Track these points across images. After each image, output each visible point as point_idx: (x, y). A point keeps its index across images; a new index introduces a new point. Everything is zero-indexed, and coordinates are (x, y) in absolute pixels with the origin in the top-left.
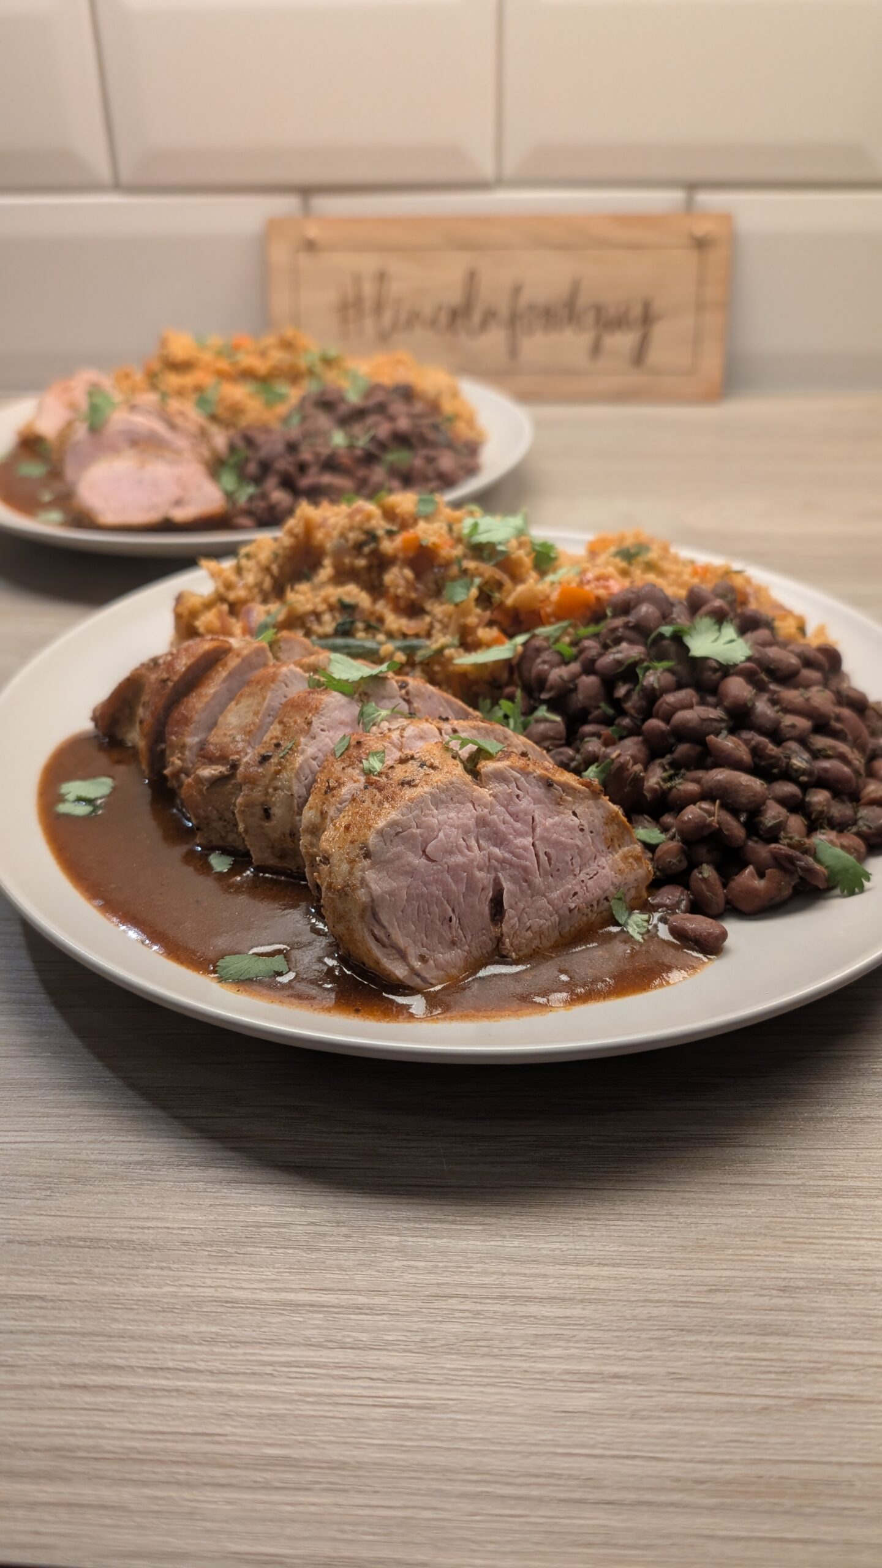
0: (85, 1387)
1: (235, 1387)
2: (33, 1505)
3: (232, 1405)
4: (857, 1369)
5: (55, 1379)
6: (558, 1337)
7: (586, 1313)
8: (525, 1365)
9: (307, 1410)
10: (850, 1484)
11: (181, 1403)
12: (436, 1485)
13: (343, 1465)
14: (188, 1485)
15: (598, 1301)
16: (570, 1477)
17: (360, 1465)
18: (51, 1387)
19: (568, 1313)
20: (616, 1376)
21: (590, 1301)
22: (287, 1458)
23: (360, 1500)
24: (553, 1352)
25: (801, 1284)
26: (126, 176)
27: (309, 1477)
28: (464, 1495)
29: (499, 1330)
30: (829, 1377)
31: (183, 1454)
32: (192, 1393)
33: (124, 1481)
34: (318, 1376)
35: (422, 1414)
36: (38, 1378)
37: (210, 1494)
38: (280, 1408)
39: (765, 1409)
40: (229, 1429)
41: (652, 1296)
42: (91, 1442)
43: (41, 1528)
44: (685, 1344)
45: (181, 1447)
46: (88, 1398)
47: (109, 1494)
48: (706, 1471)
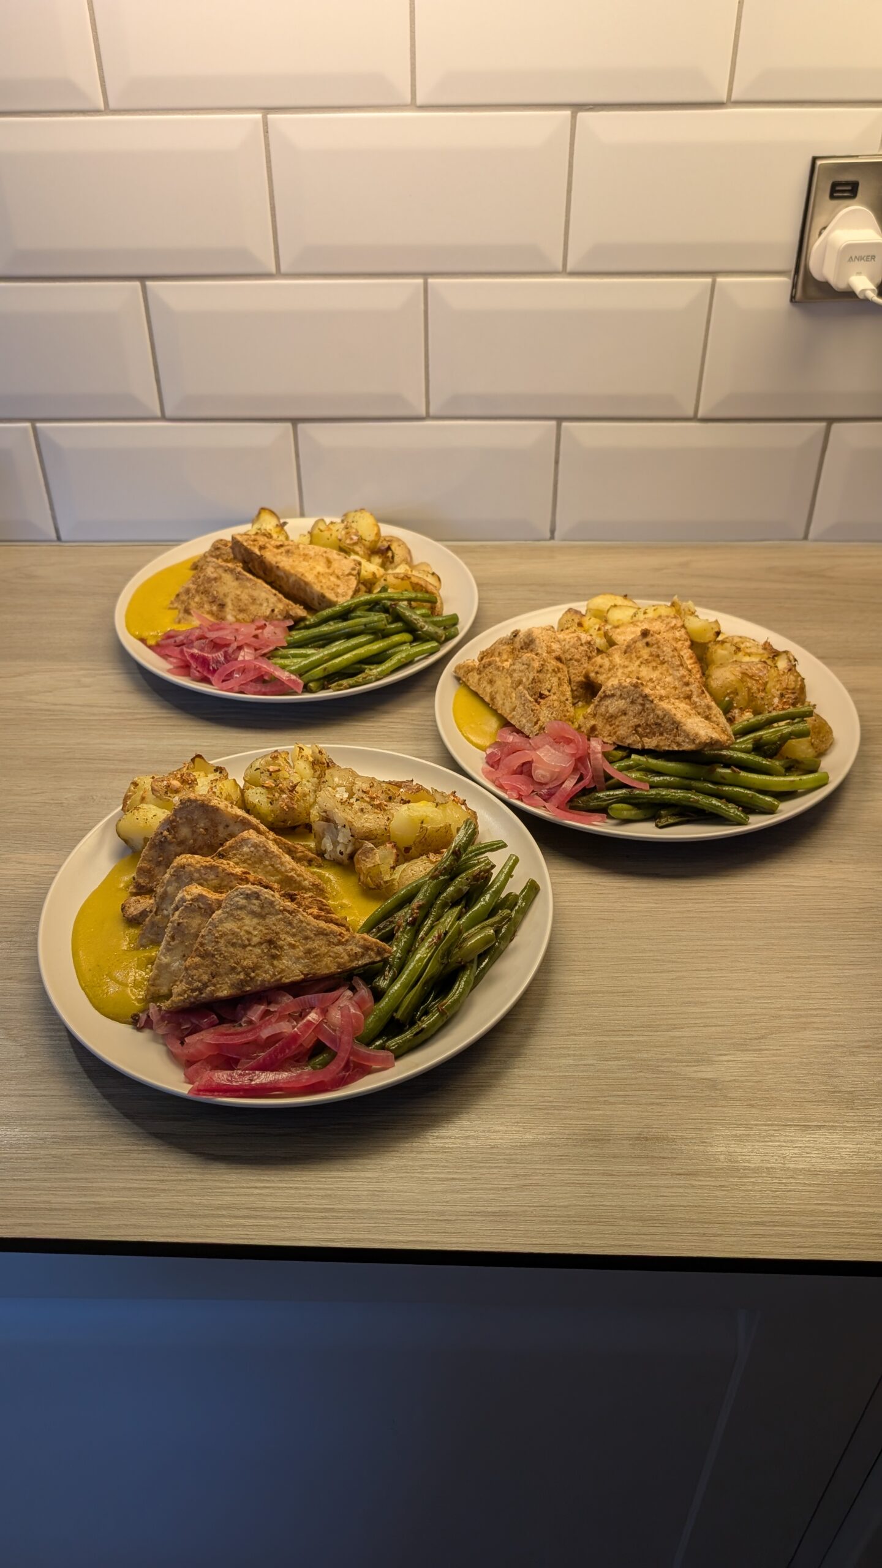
0: (256, 1188)
1: (312, 1186)
2: (245, 1226)
3: (311, 1192)
4: (543, 1175)
5: (244, 1185)
6: (432, 1165)
7: (444, 1157)
8: (420, 1175)
9: (340, 1193)
10: (532, 1212)
11: (293, 1191)
12: (385, 1216)
13: (353, 1211)
14: (298, 1218)
15: (448, 1152)
16: (434, 1212)
17: (359, 1210)
18: (243, 1188)
19: (436, 1157)
20: (453, 1179)
21: (445, 1152)
22: (333, 1209)
23: (359, 1221)
24: (430, 1171)
25: (527, 1144)
27: (341, 1215)
28: (396, 1219)
29: (410, 1163)
30: (531, 1177)
31: (296, 1208)
32: (296, 1188)
33: (276, 1218)
34: (342, 1181)
35: (380, 1193)
36: (238, 1185)
37: (306, 1221)
38: (329, 1192)
39: (506, 1189)
40: (311, 1200)
41: (469, 1150)
42: (262, 1205)
43: (248, 1233)
44: (480, 1167)
45: (294, 1206)
46: (258, 1191)
47: (272, 1222)
48: (482, 1209)
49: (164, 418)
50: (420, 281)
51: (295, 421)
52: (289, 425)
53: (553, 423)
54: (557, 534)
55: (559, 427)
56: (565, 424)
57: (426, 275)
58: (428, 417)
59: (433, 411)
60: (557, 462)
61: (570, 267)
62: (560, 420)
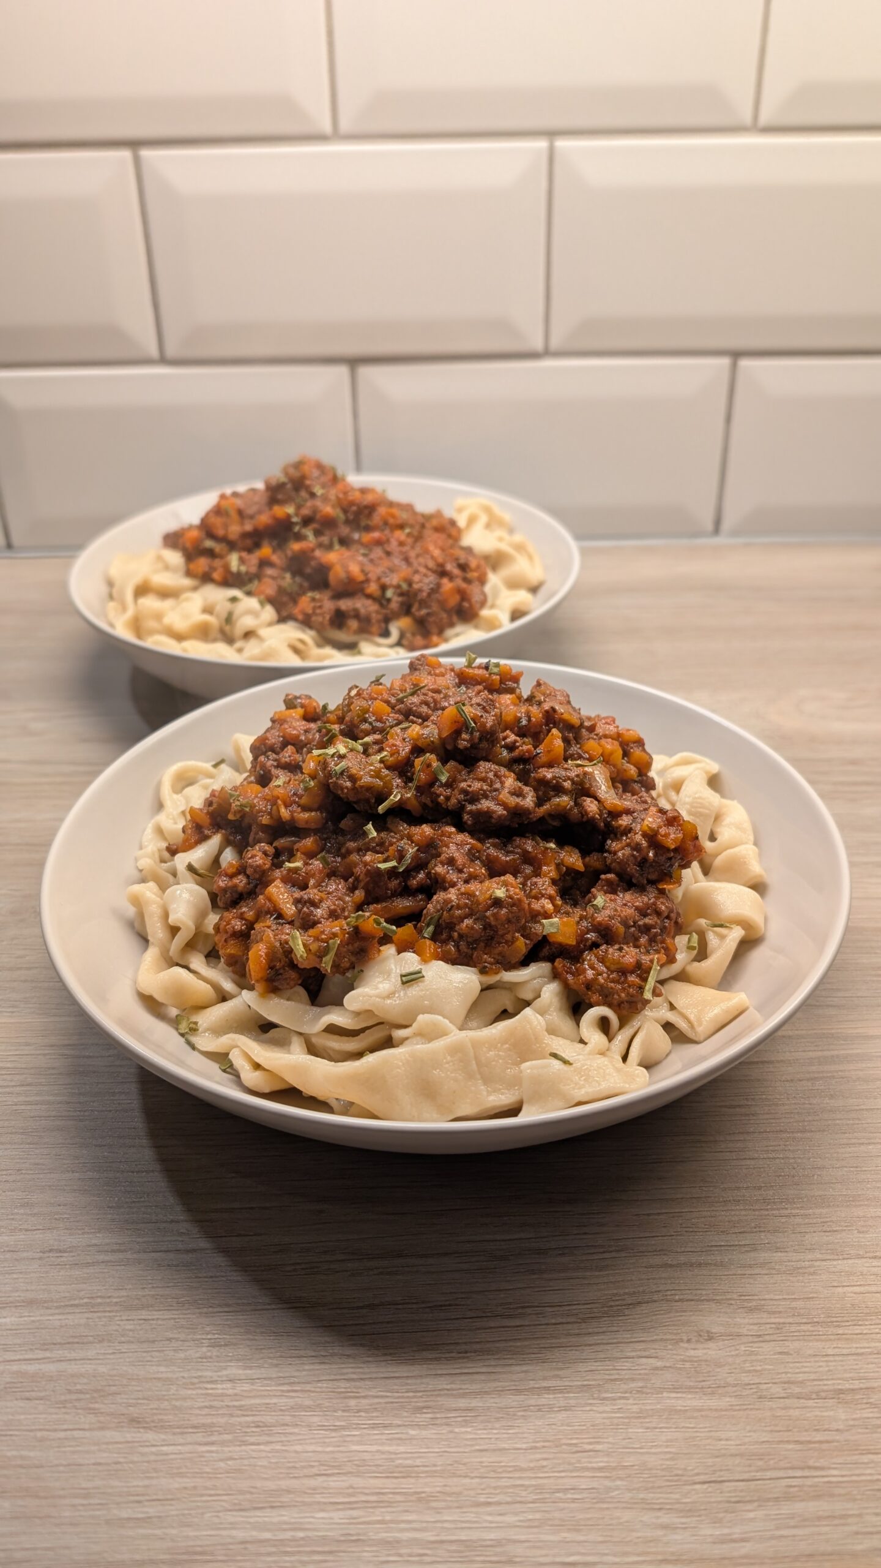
26: (171, 351)
49: (163, 360)
50: (542, 144)
51: (354, 362)
52: (343, 371)
53: (725, 362)
54: (727, 524)
55: (734, 367)
56: (745, 363)
57: (551, 134)
58: (547, 353)
59: (555, 343)
60: (728, 419)
61: (764, 119)
62: (737, 355)
